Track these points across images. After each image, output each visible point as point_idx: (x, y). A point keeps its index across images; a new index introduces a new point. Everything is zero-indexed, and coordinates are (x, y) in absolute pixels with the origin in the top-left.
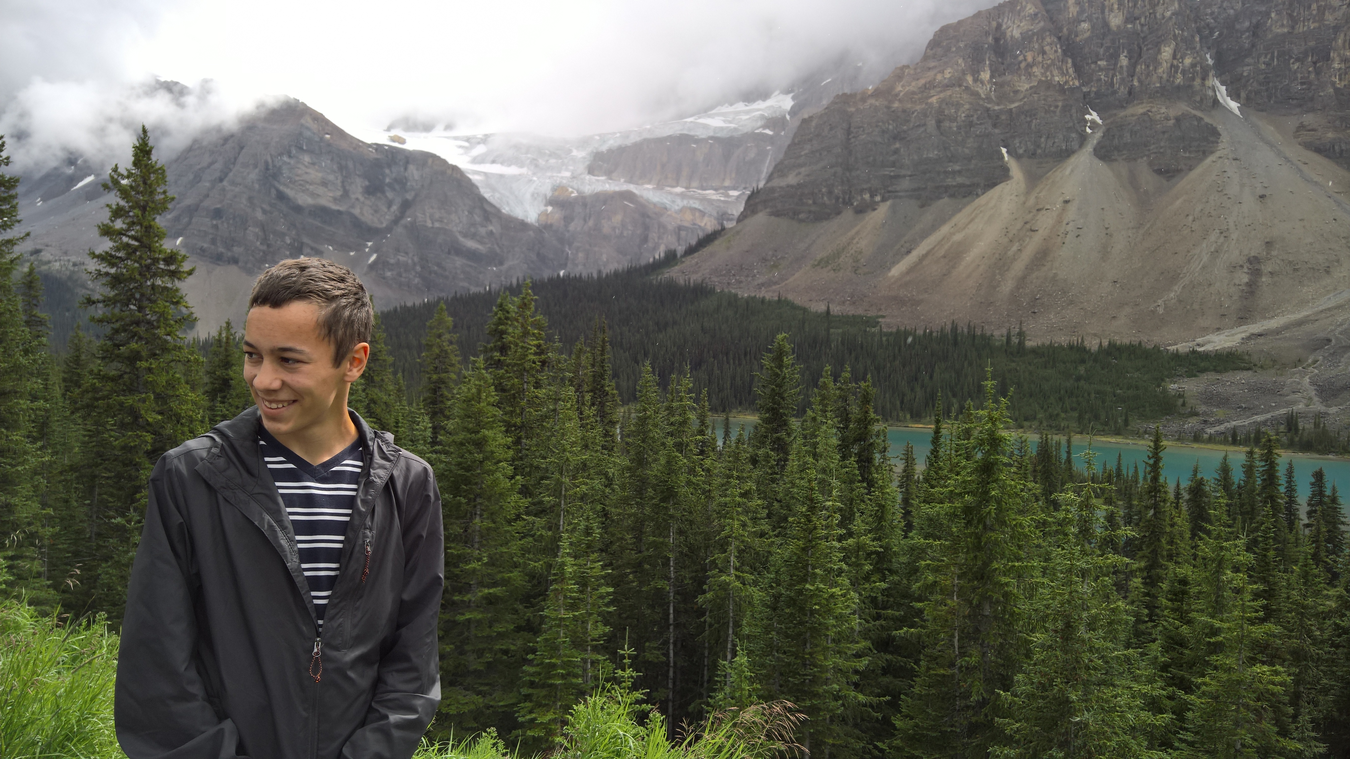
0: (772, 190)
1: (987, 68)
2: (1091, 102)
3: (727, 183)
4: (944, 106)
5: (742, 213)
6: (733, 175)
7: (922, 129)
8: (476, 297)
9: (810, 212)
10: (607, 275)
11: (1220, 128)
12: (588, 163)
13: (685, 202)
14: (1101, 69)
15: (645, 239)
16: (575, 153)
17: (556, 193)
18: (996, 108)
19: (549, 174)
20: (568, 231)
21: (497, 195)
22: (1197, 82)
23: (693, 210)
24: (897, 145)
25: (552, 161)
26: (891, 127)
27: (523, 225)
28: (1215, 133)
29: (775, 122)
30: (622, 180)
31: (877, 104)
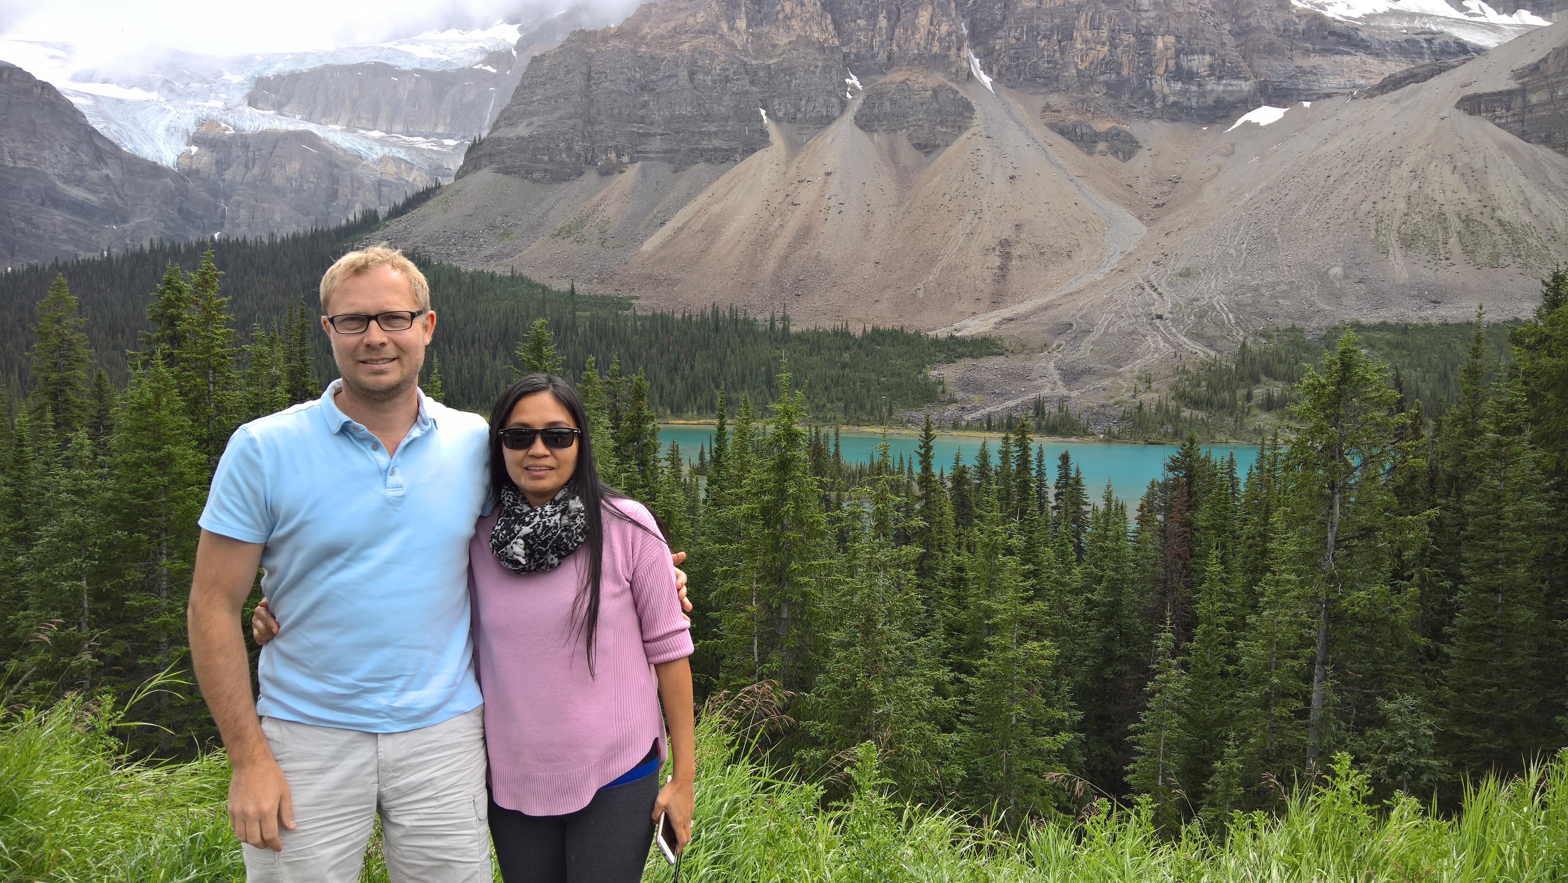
0: (499, 141)
1: (743, 16)
2: (852, 64)
3: (440, 130)
4: (697, 56)
5: (462, 167)
6: (448, 121)
7: (674, 80)
8: (88, 264)
9: (546, 171)
10: (283, 239)
11: (974, 103)
12: (247, 91)
13: (386, 150)
14: (860, 29)
15: (334, 195)
16: (227, 76)
17: (203, 129)
18: (754, 62)
19: (191, 102)
20: (224, 180)
21: (114, 127)
22: (954, 51)
23: (398, 161)
24: (646, 97)
25: (195, 85)
26: (638, 75)
27: (155, 169)
28: (969, 107)
29: (496, 57)
30: (298, 117)
31: (621, 46)
